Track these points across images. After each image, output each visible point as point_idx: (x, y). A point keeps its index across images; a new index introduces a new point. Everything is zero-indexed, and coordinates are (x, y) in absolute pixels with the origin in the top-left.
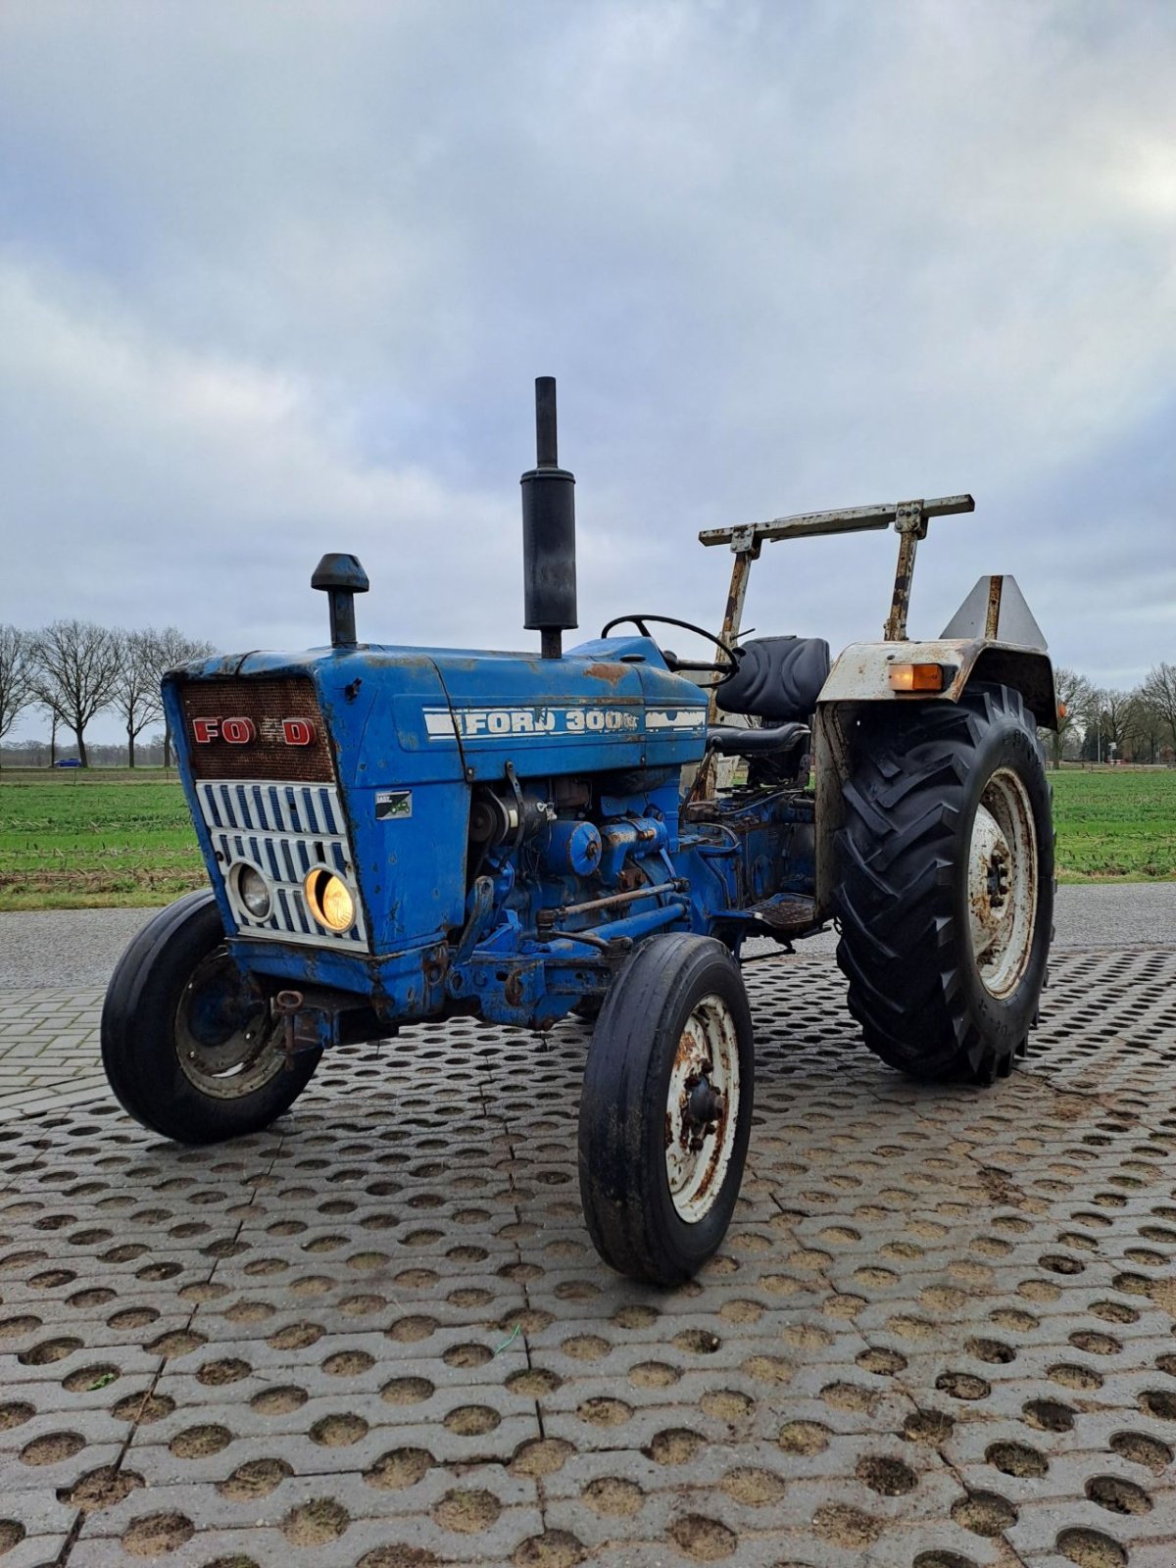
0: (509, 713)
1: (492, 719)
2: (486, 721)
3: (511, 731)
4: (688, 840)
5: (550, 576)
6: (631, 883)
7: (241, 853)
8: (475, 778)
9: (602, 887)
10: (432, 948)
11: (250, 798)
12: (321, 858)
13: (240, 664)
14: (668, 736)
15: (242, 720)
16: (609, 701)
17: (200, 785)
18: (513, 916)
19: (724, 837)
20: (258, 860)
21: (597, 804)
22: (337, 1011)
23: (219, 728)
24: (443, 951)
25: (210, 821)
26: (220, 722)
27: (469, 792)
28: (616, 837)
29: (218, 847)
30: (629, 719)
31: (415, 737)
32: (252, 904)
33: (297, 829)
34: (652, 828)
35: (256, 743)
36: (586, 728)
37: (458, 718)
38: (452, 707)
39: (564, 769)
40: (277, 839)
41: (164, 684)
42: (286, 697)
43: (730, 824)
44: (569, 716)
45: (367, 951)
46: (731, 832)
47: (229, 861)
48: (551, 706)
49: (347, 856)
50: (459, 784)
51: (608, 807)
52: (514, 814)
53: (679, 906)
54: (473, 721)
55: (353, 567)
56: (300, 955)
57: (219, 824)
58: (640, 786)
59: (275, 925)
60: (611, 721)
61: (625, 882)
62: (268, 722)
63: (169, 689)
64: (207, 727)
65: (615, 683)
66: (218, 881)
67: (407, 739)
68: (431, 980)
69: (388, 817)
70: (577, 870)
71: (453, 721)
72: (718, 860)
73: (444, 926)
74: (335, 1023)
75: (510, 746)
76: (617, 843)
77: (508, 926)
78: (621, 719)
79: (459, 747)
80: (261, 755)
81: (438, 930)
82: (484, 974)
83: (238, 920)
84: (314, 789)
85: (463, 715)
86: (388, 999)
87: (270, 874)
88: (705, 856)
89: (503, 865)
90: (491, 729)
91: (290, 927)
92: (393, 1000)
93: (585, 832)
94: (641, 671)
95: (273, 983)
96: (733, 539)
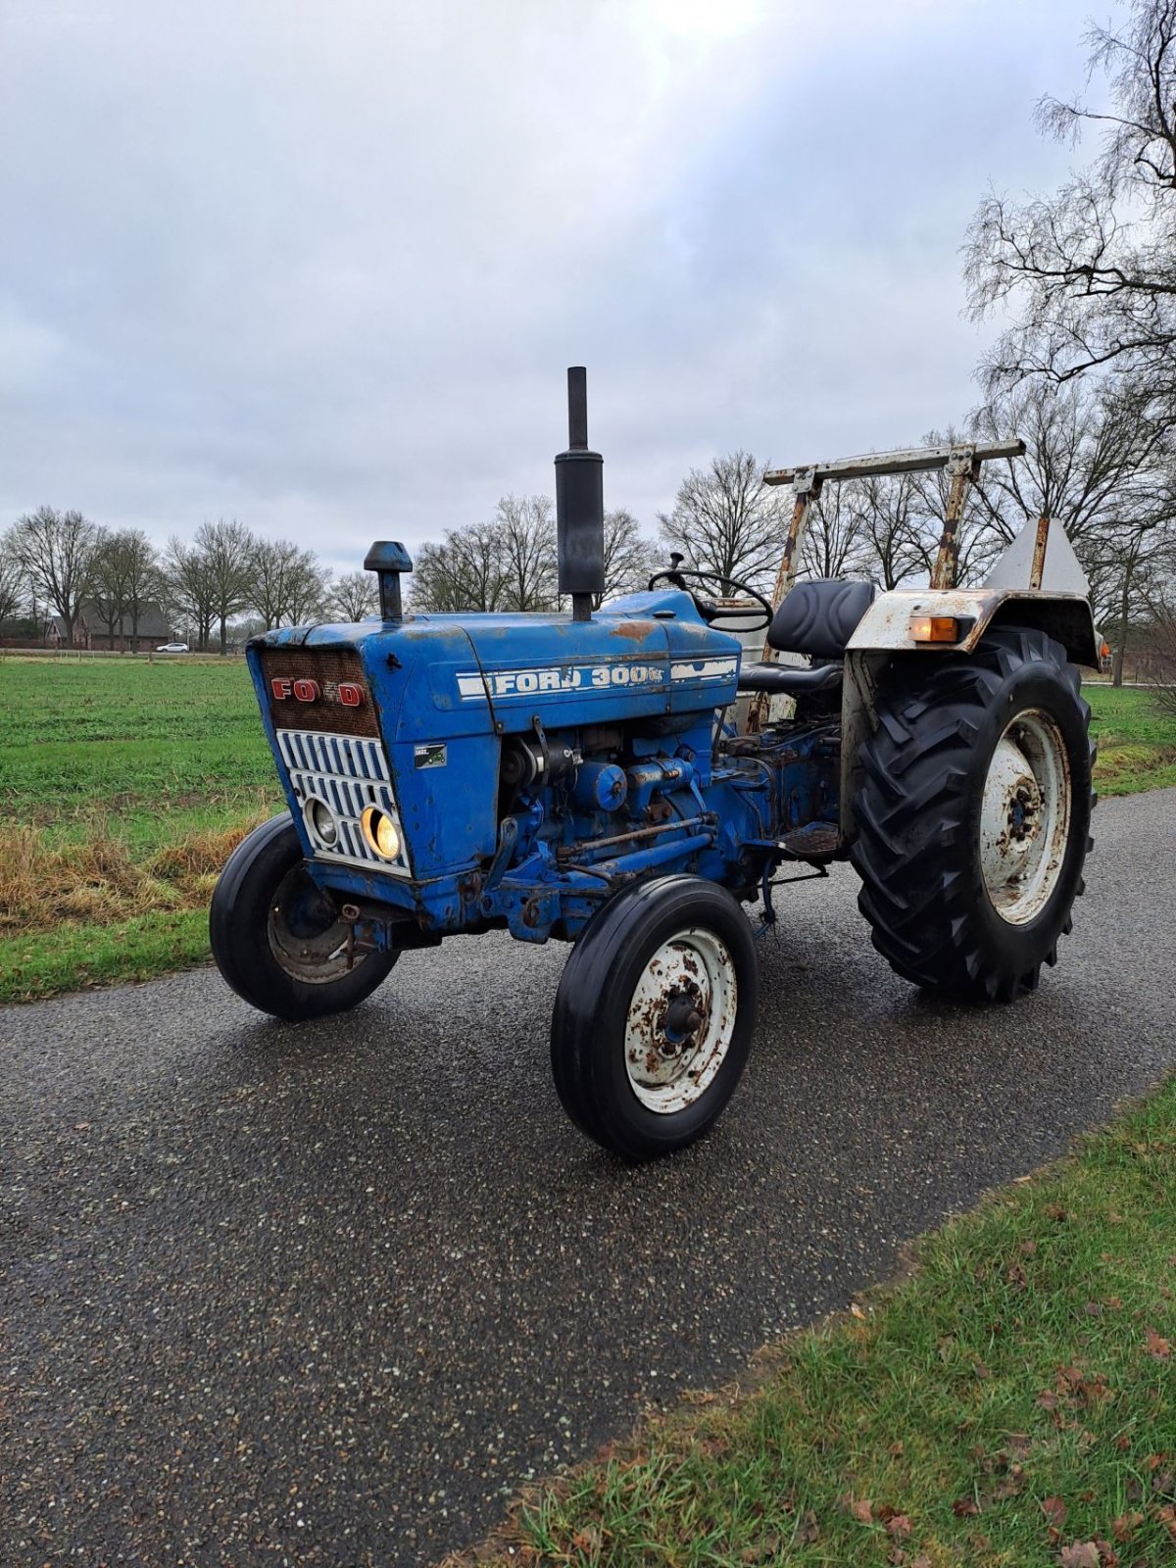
0: (537, 674)
1: (521, 680)
2: (515, 682)
3: (538, 689)
4: (722, 774)
5: (578, 548)
6: (658, 817)
7: (313, 790)
8: (505, 731)
9: (630, 820)
10: (467, 875)
11: (317, 747)
12: (373, 799)
13: (306, 637)
14: (693, 686)
15: (308, 682)
16: (634, 658)
17: (280, 734)
18: (543, 846)
19: (760, 771)
20: (325, 796)
21: (628, 746)
22: (390, 924)
23: (291, 687)
24: (477, 877)
25: (289, 764)
26: (292, 683)
27: (499, 743)
28: (643, 777)
29: (296, 784)
30: (654, 672)
31: (449, 700)
32: (323, 832)
33: (354, 774)
34: (677, 768)
35: (320, 702)
36: (611, 683)
37: (489, 681)
38: (483, 671)
39: (589, 720)
40: (339, 781)
41: (248, 649)
42: (341, 665)
43: (768, 759)
44: (595, 673)
45: (410, 876)
46: (767, 767)
47: (304, 796)
48: (576, 665)
49: (392, 799)
50: (490, 737)
51: (639, 748)
52: (541, 760)
53: (706, 836)
54: (502, 683)
55: (398, 552)
56: (360, 875)
57: (295, 766)
58: (667, 730)
59: (341, 851)
60: (636, 676)
61: (652, 816)
62: (329, 684)
63: (252, 653)
64: (282, 685)
65: (641, 641)
66: (297, 812)
67: (441, 700)
68: (466, 899)
69: (426, 766)
70: (602, 806)
71: (484, 683)
72: (751, 793)
73: (479, 856)
74: (389, 932)
75: (537, 702)
76: (642, 782)
77: (537, 856)
78: (646, 673)
79: (489, 705)
80: (325, 712)
81: (472, 859)
82: (511, 898)
83: (313, 845)
84: (365, 742)
85: (493, 678)
86: (428, 915)
87: (335, 808)
88: (738, 790)
89: (532, 803)
90: (519, 688)
91: (353, 853)
92: (433, 917)
93: (611, 774)
94: (668, 628)
95: (341, 897)
96: (795, 480)
